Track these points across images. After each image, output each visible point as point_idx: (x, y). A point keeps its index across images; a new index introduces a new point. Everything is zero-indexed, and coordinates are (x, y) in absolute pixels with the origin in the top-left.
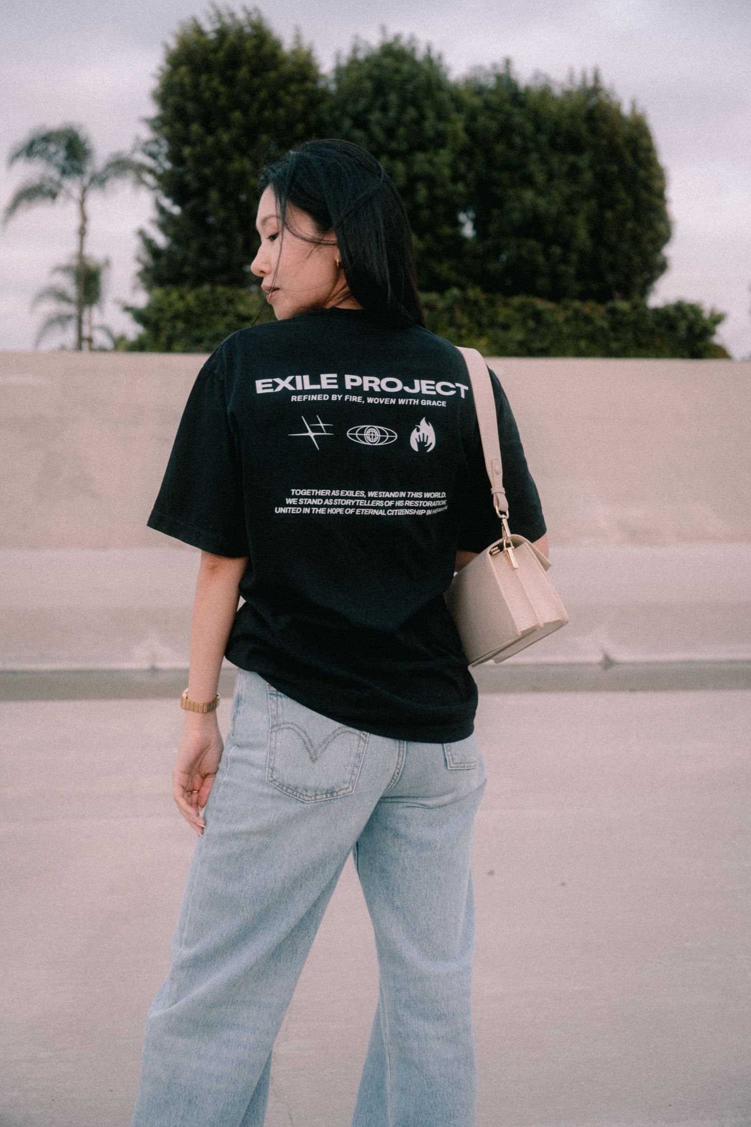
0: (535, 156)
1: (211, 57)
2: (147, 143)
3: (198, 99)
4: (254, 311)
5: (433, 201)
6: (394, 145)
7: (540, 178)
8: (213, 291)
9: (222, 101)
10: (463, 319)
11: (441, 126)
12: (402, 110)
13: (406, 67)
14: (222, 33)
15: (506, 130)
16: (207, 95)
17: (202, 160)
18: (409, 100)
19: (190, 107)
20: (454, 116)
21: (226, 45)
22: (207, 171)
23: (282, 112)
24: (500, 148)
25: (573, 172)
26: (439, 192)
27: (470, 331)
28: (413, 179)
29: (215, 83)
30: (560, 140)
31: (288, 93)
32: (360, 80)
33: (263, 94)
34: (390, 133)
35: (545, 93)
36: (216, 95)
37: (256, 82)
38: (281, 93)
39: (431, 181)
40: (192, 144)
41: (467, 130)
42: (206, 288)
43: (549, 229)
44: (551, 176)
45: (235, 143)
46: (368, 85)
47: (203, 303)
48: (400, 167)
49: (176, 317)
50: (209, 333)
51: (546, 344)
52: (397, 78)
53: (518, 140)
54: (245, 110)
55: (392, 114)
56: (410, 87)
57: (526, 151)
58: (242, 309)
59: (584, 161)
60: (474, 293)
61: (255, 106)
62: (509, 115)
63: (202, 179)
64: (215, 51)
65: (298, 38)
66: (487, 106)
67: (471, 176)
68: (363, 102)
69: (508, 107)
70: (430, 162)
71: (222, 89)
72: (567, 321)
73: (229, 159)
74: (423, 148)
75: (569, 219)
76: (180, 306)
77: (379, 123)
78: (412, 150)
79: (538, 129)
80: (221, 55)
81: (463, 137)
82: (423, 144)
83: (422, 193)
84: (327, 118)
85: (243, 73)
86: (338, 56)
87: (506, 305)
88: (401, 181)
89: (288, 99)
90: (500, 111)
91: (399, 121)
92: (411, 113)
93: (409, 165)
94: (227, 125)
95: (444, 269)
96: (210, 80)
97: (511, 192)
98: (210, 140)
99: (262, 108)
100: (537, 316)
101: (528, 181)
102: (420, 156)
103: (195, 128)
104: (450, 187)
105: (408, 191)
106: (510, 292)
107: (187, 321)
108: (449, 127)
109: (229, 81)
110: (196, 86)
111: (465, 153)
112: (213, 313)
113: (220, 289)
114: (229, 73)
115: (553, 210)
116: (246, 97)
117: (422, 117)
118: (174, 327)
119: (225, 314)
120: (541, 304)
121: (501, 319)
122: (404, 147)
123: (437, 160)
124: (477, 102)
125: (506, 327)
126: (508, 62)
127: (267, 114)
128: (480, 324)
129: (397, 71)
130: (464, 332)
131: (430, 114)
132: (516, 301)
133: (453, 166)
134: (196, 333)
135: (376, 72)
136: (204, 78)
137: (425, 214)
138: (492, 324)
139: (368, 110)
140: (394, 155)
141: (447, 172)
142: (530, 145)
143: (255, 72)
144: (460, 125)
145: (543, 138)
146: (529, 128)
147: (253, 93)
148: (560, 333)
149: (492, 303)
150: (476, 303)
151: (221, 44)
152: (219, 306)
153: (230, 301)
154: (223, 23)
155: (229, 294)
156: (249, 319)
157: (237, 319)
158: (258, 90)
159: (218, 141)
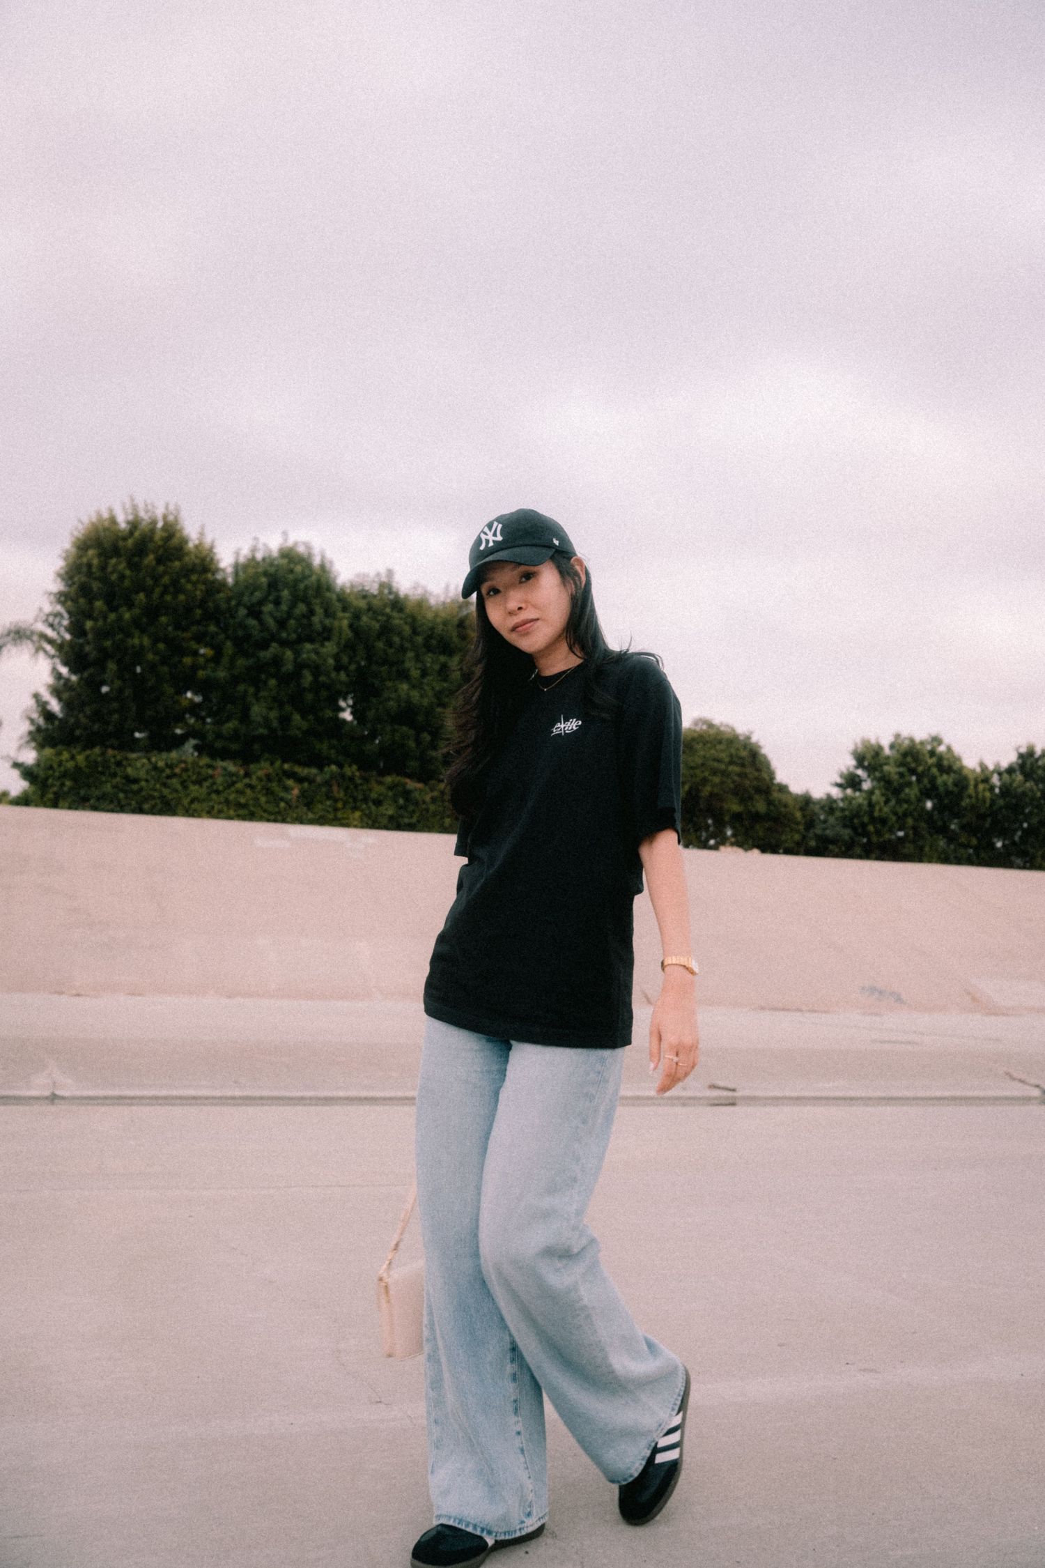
0: (410, 654)
1: (121, 543)
2: (48, 615)
3: (104, 580)
4: (142, 774)
5: (317, 687)
6: (284, 635)
7: (415, 673)
8: (103, 754)
9: (127, 583)
10: (339, 793)
11: (327, 622)
12: (293, 605)
13: (298, 569)
14: (134, 525)
15: (386, 630)
16: (114, 577)
17: (101, 634)
18: (300, 596)
19: (95, 586)
20: (340, 614)
21: (137, 534)
22: (108, 643)
23: (182, 597)
24: (380, 645)
25: (444, 671)
26: (322, 679)
27: (345, 803)
28: (300, 666)
29: (122, 566)
30: (434, 642)
31: (189, 581)
32: (257, 575)
33: (166, 580)
34: (282, 623)
35: (421, 603)
36: (122, 577)
37: (161, 568)
38: (183, 581)
39: (316, 670)
40: (95, 620)
41: (351, 626)
42: (97, 750)
43: (420, 718)
44: (424, 673)
45: (136, 622)
46: (264, 580)
47: (93, 764)
48: (289, 654)
49: (65, 775)
50: (97, 793)
51: (414, 820)
52: (291, 577)
53: (396, 639)
54: (149, 593)
55: (284, 607)
56: (302, 586)
57: (402, 649)
58: (129, 770)
59: (454, 662)
60: (351, 770)
61: (158, 591)
62: (389, 617)
63: (102, 650)
64: (125, 539)
65: (202, 534)
66: (370, 608)
67: (353, 667)
68: (258, 594)
69: (388, 610)
70: (317, 653)
71: (128, 572)
72: (434, 800)
73: (130, 635)
74: (311, 640)
75: (439, 710)
76: (70, 765)
77: (271, 613)
78: (300, 640)
79: (415, 632)
80: (130, 542)
81: (348, 633)
82: (309, 634)
83: (308, 678)
84: (224, 606)
85: (150, 559)
86: (237, 554)
87: (380, 783)
88: (289, 667)
89: (189, 587)
90: (383, 615)
91: (289, 615)
92: (301, 608)
93: (297, 653)
94: (131, 605)
95: (323, 747)
96: (119, 563)
97: (389, 684)
98: (112, 616)
99: (162, 595)
100: (407, 794)
101: (404, 675)
102: (308, 646)
103: (99, 604)
104: (333, 675)
105: (296, 674)
106: (382, 773)
107: (75, 780)
108: (336, 623)
109: (134, 566)
110: (103, 568)
111: (349, 647)
112: (103, 773)
113: (110, 752)
114: (136, 559)
115: (426, 702)
116: (150, 582)
117: (312, 612)
118: (63, 785)
119: (114, 775)
120: (411, 784)
121: (374, 795)
122: (294, 636)
123: (324, 650)
124: (362, 604)
125: (378, 803)
126: (390, 573)
127: (168, 598)
128: (355, 799)
129: (292, 571)
130: (340, 805)
131: (319, 611)
132: (388, 779)
133: (337, 657)
134: (82, 792)
135: (272, 570)
136: (114, 561)
137: (309, 697)
138: (365, 800)
139: (261, 602)
140: (284, 643)
141: (331, 661)
142: (407, 645)
143: (159, 561)
144: (345, 623)
145: (420, 639)
146: (407, 630)
147: (156, 579)
148: (427, 810)
149: (366, 780)
150: (351, 779)
151: (131, 533)
152: (109, 767)
153: (119, 764)
154: (136, 516)
155: (119, 758)
156: (136, 781)
157: (124, 781)
158: (161, 576)
159: (120, 618)
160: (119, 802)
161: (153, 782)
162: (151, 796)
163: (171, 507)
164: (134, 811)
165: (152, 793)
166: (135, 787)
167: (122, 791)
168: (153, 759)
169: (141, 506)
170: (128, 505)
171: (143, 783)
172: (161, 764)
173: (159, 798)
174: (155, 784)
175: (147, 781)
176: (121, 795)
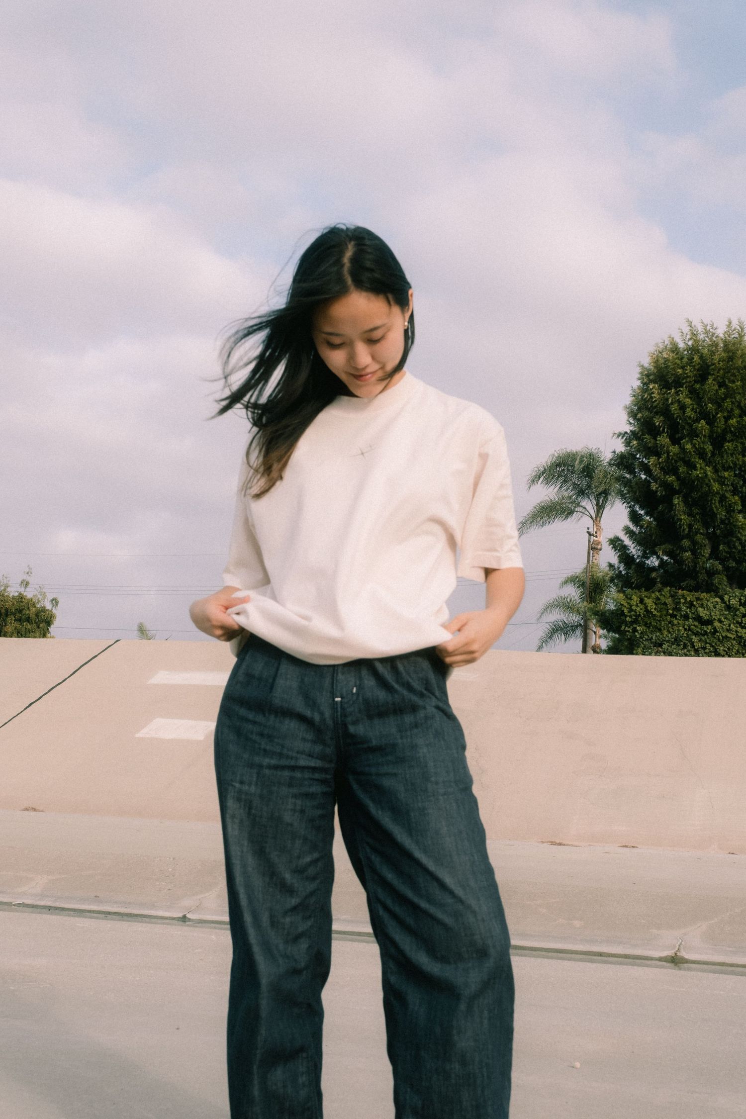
3: (665, 412)
4: (716, 614)
8: (673, 595)
9: (688, 412)
14: (694, 350)
17: (666, 469)
19: (658, 421)
21: (697, 358)
22: (673, 478)
29: (683, 396)
33: (727, 403)
36: (684, 407)
37: (722, 391)
40: (658, 455)
42: (667, 591)
45: (700, 452)
47: (663, 607)
49: (636, 621)
50: (670, 637)
54: (712, 420)
58: (702, 611)
61: (720, 415)
63: (667, 487)
64: (684, 366)
71: (688, 401)
76: (641, 609)
80: (690, 368)
85: (711, 385)
94: (693, 434)
96: (678, 393)
98: (675, 449)
99: (727, 419)
103: (663, 439)
107: (646, 625)
109: (693, 392)
110: (664, 401)
112: (674, 616)
113: (680, 593)
114: (697, 386)
116: (712, 408)
118: (636, 631)
119: (686, 617)
127: (733, 421)
134: (655, 638)
136: (672, 392)
151: (691, 359)
152: (680, 610)
153: (691, 605)
154: (696, 341)
155: (688, 599)
156: (709, 622)
157: (696, 624)
158: (724, 399)
159: (683, 449)
160: (693, 646)
161: (726, 622)
162: (726, 637)
163: (735, 324)
164: (709, 655)
165: (724, 635)
166: (709, 629)
167: (696, 634)
168: (726, 598)
169: (700, 328)
170: (686, 329)
171: (717, 624)
172: (733, 602)
173: (734, 639)
174: (730, 625)
175: (720, 621)
176: (695, 639)
